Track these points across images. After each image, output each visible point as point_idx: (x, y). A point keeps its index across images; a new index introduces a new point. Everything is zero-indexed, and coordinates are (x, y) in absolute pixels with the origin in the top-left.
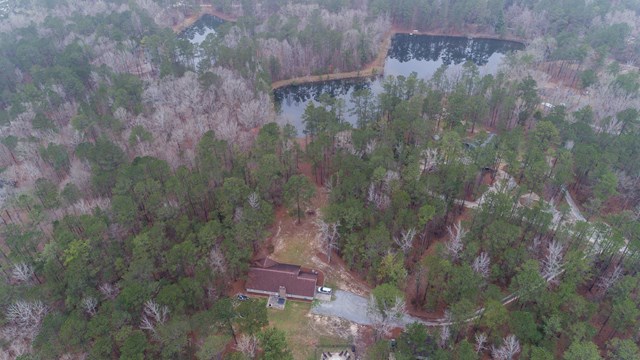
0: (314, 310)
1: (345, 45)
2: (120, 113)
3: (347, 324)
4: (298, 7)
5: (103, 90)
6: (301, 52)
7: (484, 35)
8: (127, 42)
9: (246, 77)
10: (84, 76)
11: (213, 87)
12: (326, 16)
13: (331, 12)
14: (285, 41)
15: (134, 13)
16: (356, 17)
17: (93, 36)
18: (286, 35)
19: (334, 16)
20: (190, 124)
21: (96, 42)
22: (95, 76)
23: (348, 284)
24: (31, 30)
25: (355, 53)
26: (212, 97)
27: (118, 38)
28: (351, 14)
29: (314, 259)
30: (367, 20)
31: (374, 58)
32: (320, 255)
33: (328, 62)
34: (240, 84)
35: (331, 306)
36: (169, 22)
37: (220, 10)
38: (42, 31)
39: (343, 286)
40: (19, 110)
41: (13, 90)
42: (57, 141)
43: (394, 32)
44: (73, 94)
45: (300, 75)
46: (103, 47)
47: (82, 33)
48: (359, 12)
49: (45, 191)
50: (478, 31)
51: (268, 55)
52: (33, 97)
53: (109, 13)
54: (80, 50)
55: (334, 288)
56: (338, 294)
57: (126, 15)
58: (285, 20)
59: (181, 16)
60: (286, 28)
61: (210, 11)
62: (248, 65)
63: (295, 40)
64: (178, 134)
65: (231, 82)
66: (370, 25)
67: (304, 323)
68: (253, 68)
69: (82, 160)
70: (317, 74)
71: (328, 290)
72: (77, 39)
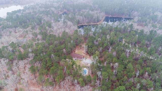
0: (82, 61)
1: (94, 17)
2: (47, 28)
3: (88, 64)
4: (85, 10)
5: (44, 24)
6: (84, 18)
7: (126, 17)
8: (49, 16)
9: (72, 22)
10: (40, 21)
11: (66, 24)
12: (90, 12)
13: (92, 11)
14: (81, 16)
15: (50, 10)
16: (97, 12)
17: (42, 15)
18: (82, 15)
19: (92, 12)
20: (61, 30)
21: (43, 16)
22: (42, 21)
23: (89, 58)
24: (30, 13)
25: (96, 19)
26: (65, 25)
27: (47, 15)
28: (96, 12)
29: (83, 54)
30: (99, 13)
31: (100, 21)
32: (84, 53)
33: (90, 21)
34: (71, 23)
35: (85, 61)
36: (57, 13)
37: (68, 11)
38: (32, 13)
39: (88, 58)
40: (28, 27)
41: (27, 23)
42: (35, 32)
43: (105, 16)
44: (38, 24)
45: (84, 23)
46: (44, 16)
47: (40, 14)
48: (98, 11)
49: (33, 40)
50: (125, 16)
51: (77, 19)
52: (31, 25)
53: (45, 10)
54: (40, 17)
55: (86, 58)
56: (87, 59)
57: (49, 11)
58: (82, 12)
59: (60, 12)
60: (82, 14)
61: (66, 11)
62: (73, 20)
63: (83, 16)
64: (58, 31)
65: (69, 23)
66: (100, 14)
67: (80, 63)
68: (74, 21)
69: (40, 35)
70: (87, 23)
71: (85, 58)
72: (39, 15)
